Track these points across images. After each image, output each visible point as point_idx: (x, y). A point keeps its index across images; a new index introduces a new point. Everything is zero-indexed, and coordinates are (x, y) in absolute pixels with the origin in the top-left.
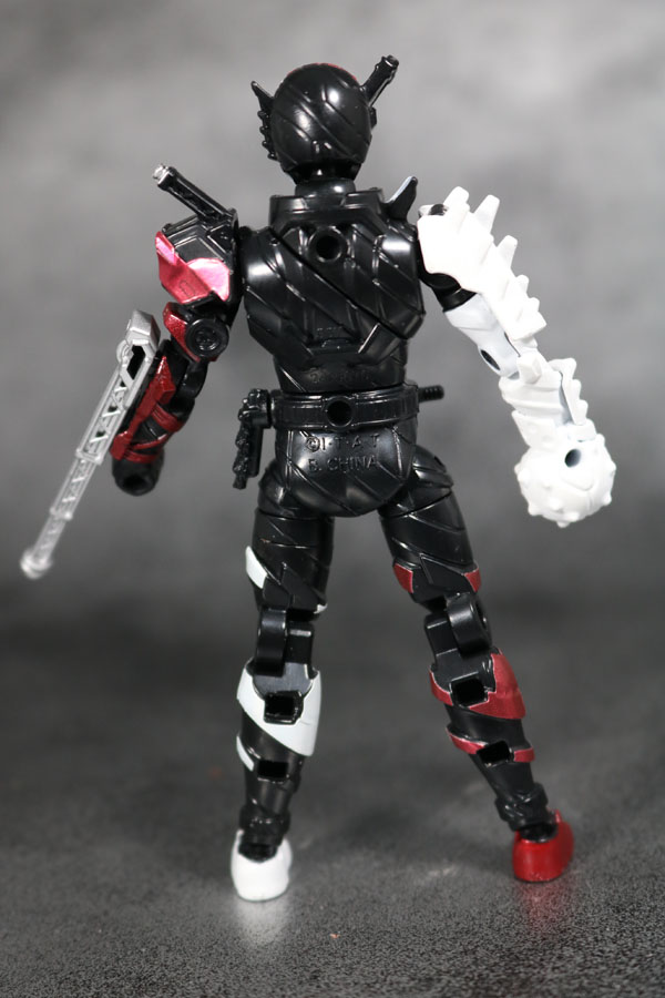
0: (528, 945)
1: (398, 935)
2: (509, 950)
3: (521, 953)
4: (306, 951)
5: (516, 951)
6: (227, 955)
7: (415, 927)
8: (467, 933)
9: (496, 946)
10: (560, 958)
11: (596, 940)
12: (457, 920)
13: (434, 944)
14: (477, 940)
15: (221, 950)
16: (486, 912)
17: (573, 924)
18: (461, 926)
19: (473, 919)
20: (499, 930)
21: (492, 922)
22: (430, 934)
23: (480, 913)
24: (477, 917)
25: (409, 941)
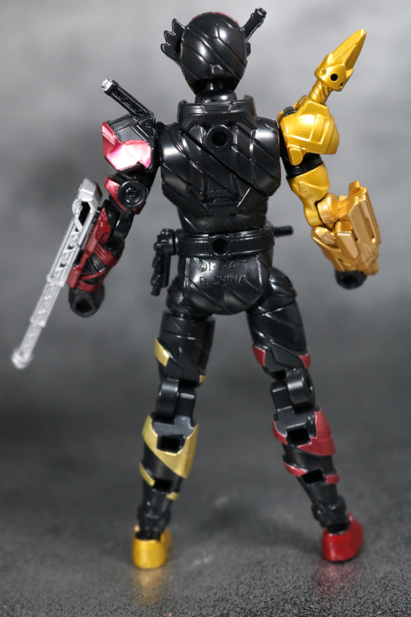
0: (262, 605)
1: (177, 602)
2: (250, 610)
3: (257, 611)
4: (115, 610)
5: (254, 610)
6: (62, 610)
7: (187, 597)
8: (222, 601)
9: (242, 609)
10: (283, 611)
11: (306, 600)
12: (214, 591)
13: (201, 609)
14: (229, 606)
15: (58, 607)
16: (233, 583)
17: (291, 588)
18: (217, 595)
19: (225, 589)
20: (243, 596)
21: (238, 589)
22: (197, 602)
23: (229, 585)
24: (228, 587)
25: (184, 607)
